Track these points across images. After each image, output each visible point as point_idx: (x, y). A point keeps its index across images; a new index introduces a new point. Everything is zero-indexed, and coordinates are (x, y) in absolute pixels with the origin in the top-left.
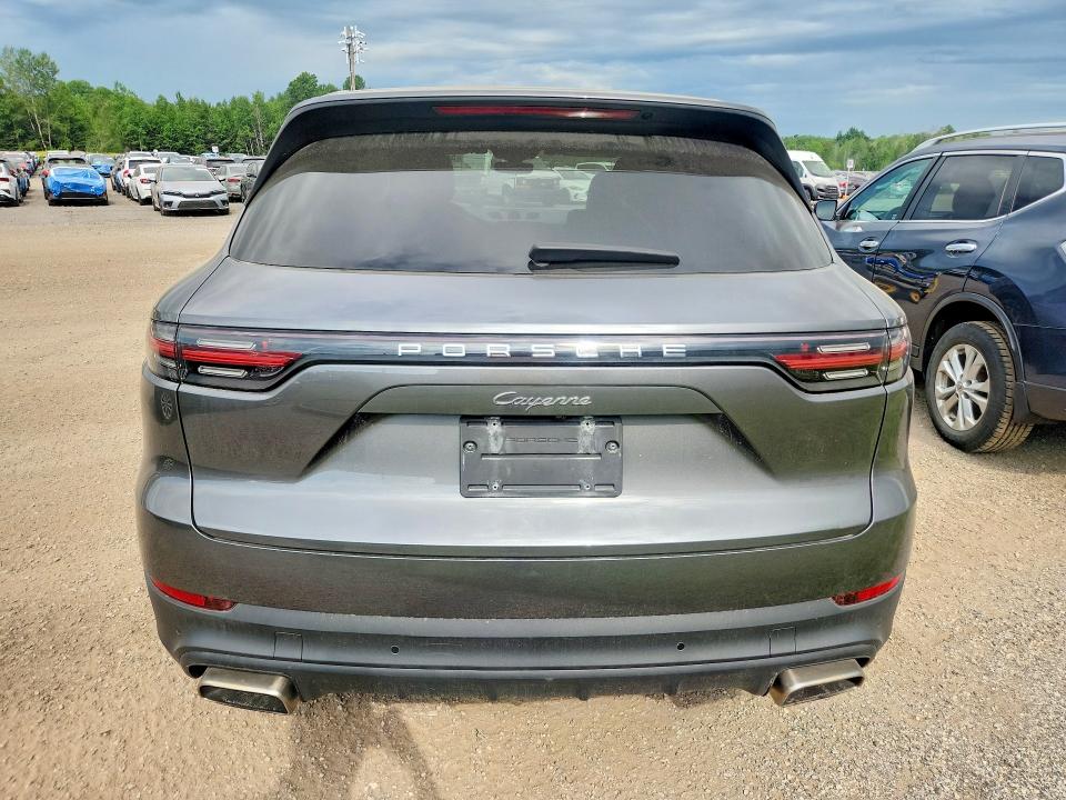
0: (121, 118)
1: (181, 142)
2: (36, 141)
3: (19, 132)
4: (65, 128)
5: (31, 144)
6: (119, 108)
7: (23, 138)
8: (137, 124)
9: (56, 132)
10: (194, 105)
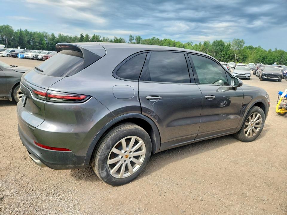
0: (257, 55)
1: (272, 61)
2: (234, 60)
3: (231, 58)
4: (241, 57)
5: (232, 61)
6: (257, 52)
7: (231, 60)
8: (261, 57)
9: (239, 58)
10: (280, 51)
